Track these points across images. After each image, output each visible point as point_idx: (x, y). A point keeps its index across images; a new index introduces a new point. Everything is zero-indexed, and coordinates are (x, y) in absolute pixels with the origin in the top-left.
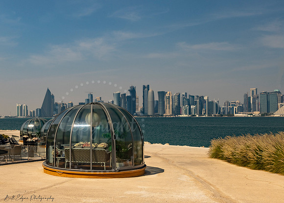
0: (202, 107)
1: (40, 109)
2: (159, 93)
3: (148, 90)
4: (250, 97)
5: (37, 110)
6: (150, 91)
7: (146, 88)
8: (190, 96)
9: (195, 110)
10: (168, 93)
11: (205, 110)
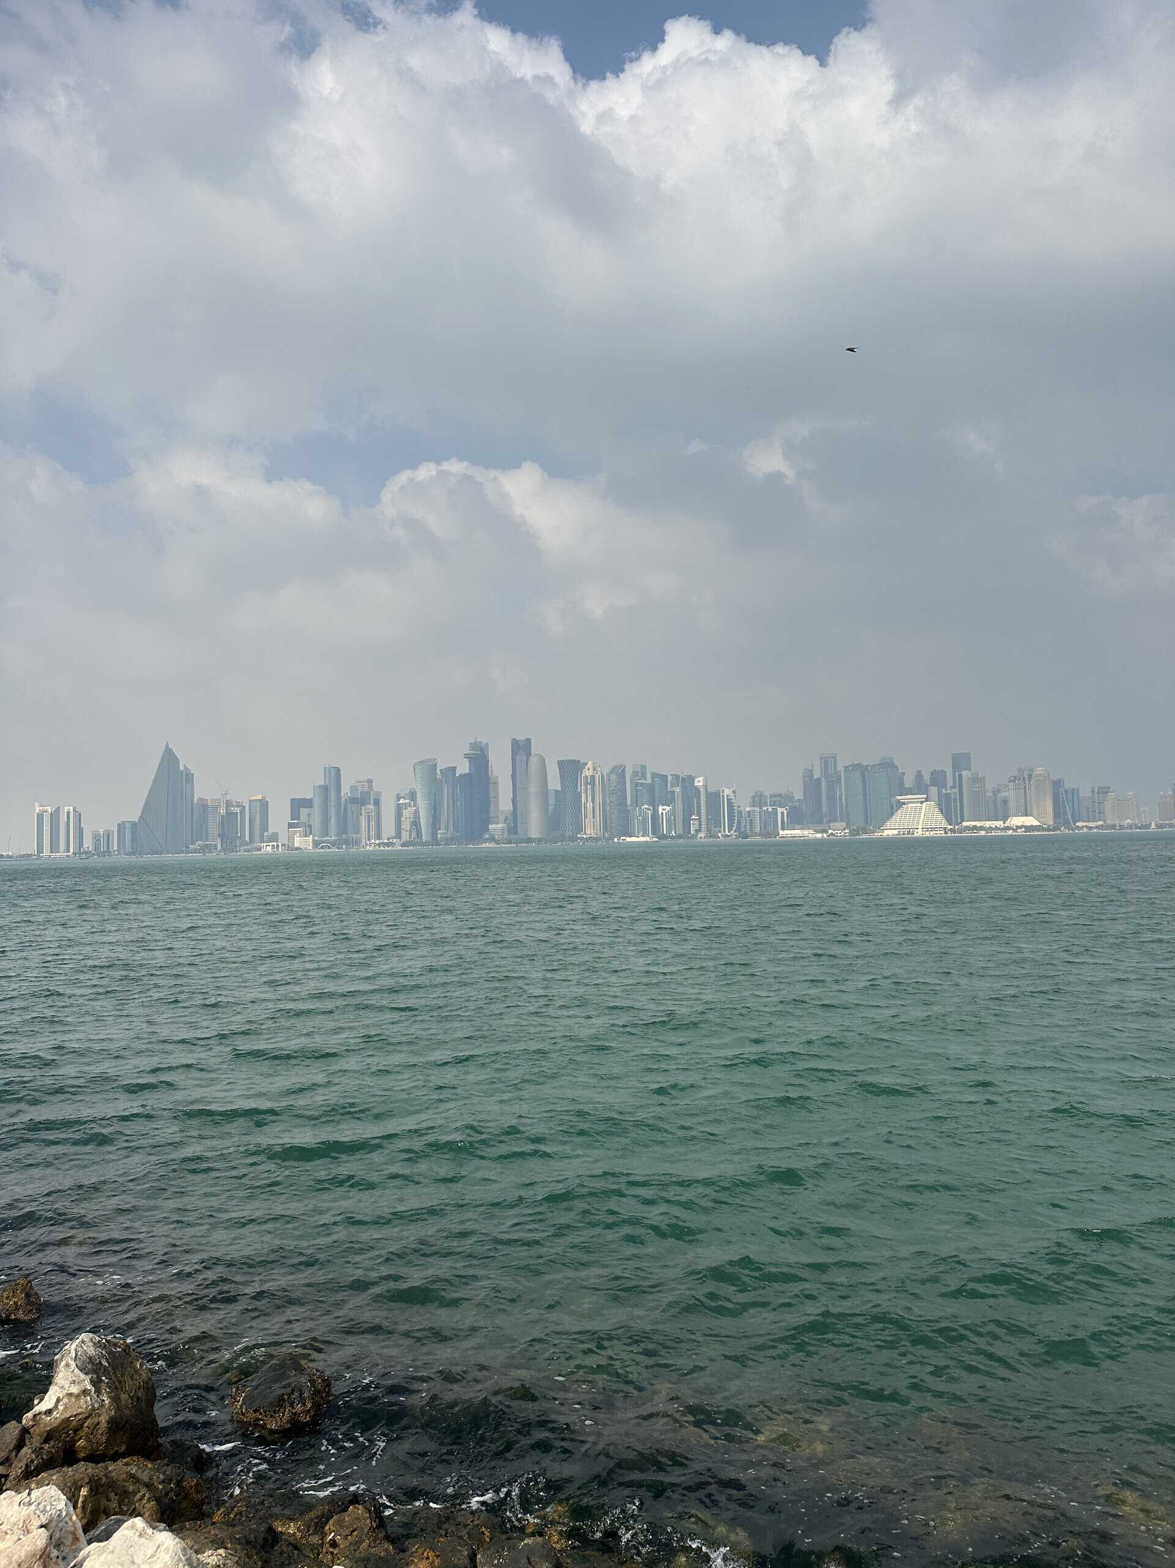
0: (688, 812)
1: (134, 825)
3: (528, 753)
4: (819, 780)
5: (120, 827)
6: (534, 758)
7: (521, 749)
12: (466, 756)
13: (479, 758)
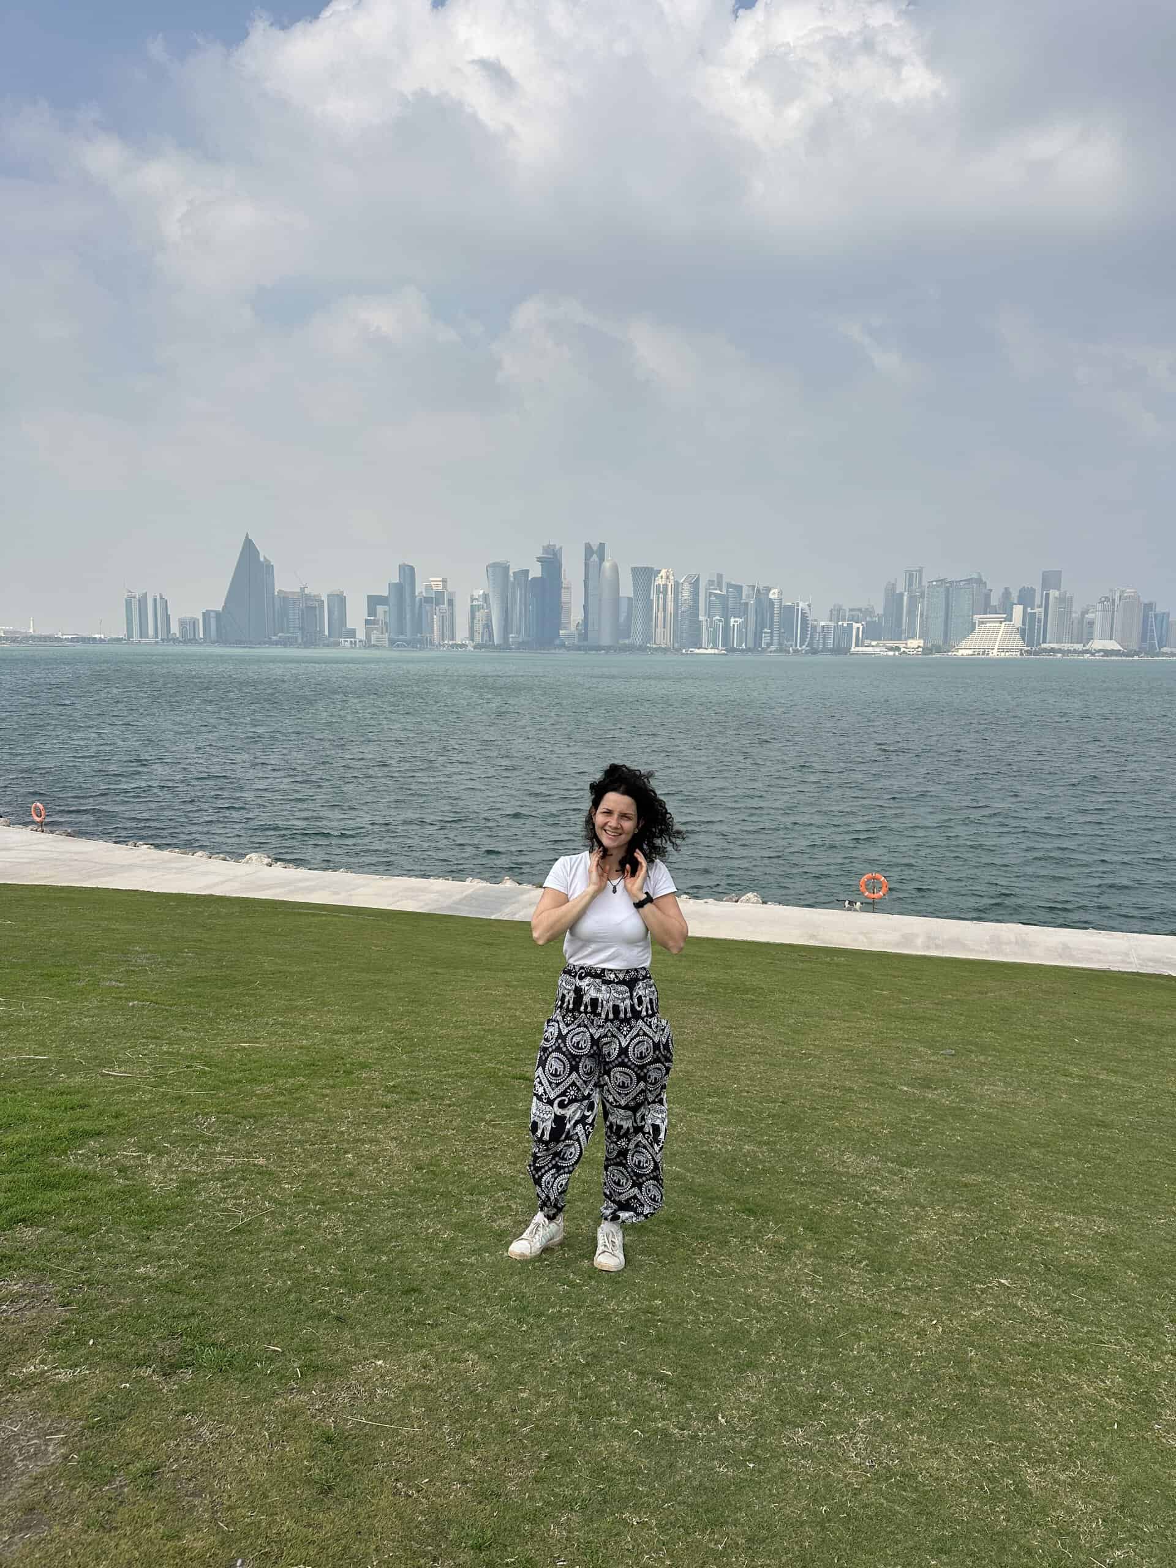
0: (760, 625)
1: (217, 614)
2: (635, 570)
3: (602, 559)
4: (902, 595)
5: (205, 615)
6: (607, 565)
7: (594, 554)
8: (729, 585)
9: (739, 631)
10: (663, 573)
11: (771, 633)
12: (539, 560)
13: (551, 562)
